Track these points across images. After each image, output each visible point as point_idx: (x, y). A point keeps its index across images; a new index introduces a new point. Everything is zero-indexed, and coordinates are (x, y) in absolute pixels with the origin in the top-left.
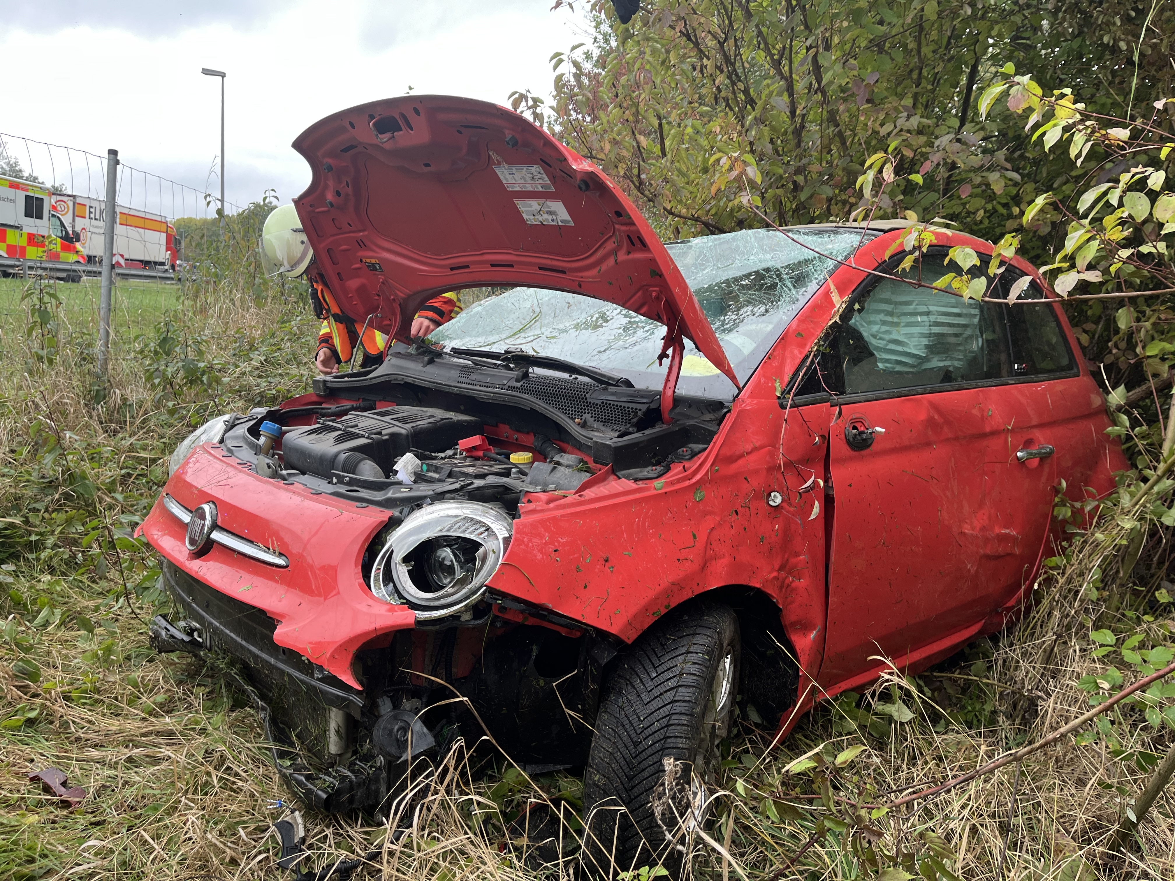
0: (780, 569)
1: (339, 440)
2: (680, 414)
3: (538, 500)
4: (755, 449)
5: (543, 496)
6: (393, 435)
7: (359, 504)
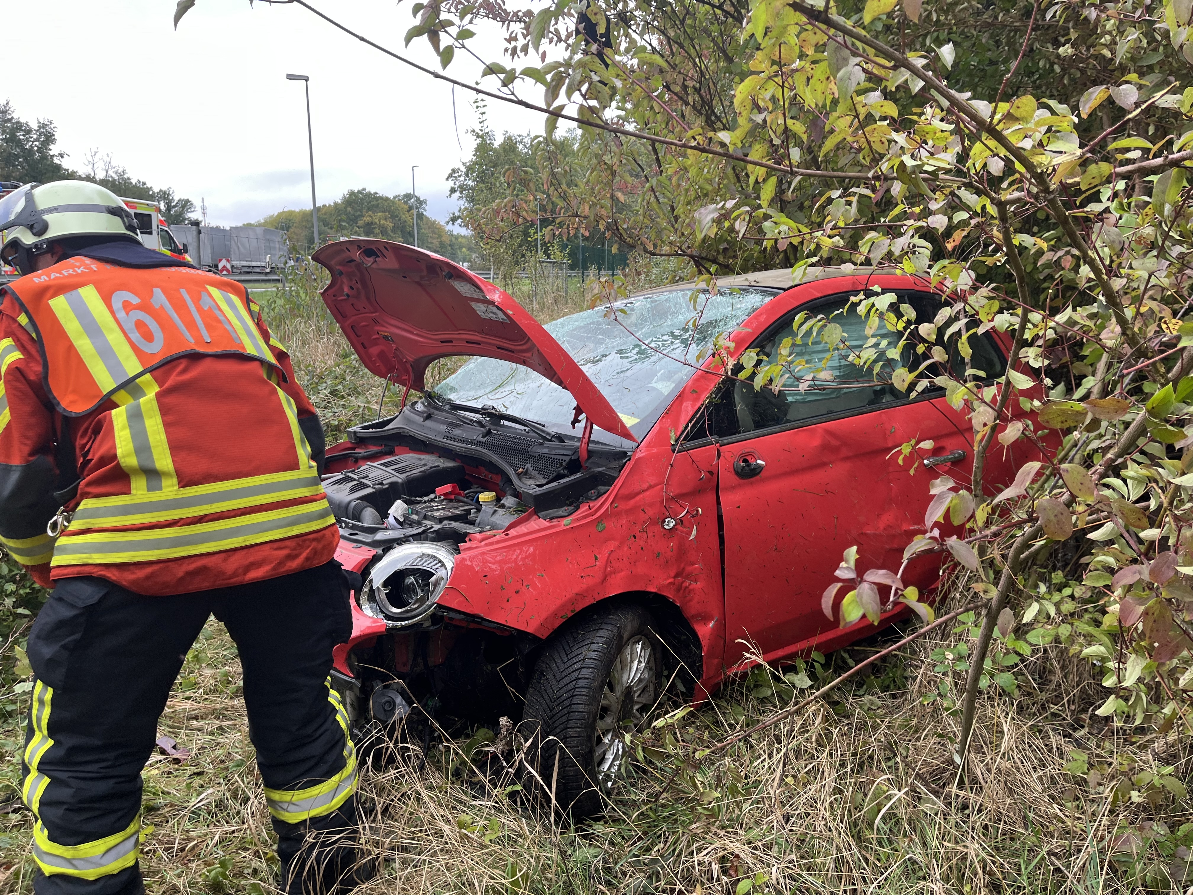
0: (675, 577)
1: (353, 490)
2: (593, 463)
3: (475, 539)
4: (650, 487)
5: (478, 536)
6: (392, 484)
7: (355, 545)
